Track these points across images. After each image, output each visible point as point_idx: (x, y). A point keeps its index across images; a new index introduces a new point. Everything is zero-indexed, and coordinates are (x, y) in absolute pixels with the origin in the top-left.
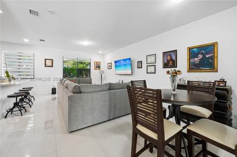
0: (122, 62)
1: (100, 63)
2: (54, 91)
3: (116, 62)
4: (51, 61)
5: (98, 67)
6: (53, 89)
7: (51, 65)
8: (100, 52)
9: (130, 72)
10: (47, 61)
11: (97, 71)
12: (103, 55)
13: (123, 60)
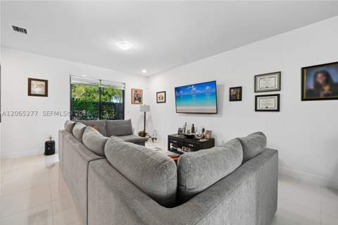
0: (194, 89)
1: (141, 91)
2: (50, 149)
3: (177, 89)
4: (43, 83)
5: (138, 98)
6: (47, 144)
7: (44, 94)
8: (144, 71)
9: (212, 108)
10: (33, 82)
11: (138, 106)
12: (147, 77)
13: (195, 85)
